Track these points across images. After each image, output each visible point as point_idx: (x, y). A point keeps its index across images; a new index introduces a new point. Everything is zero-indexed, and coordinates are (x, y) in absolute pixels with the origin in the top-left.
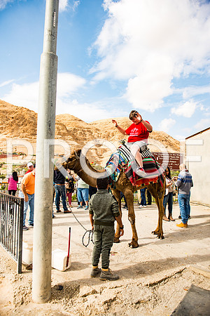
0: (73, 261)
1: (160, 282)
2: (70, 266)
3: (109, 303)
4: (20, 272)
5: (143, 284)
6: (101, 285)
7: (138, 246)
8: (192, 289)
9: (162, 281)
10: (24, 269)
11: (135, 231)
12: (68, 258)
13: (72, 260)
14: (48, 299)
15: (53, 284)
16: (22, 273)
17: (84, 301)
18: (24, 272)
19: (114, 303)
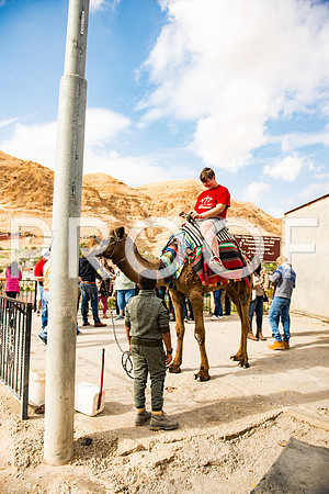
0: (107, 401)
1: (242, 433)
2: (103, 408)
3: (163, 465)
4: (25, 417)
5: (216, 437)
6: (151, 438)
7: (209, 378)
8: (291, 445)
9: (245, 431)
10: (31, 412)
11: (204, 355)
12: (100, 395)
13: (106, 399)
14: (68, 458)
15: (77, 436)
16: (28, 418)
17: (124, 462)
18: (32, 418)
19: (171, 465)
